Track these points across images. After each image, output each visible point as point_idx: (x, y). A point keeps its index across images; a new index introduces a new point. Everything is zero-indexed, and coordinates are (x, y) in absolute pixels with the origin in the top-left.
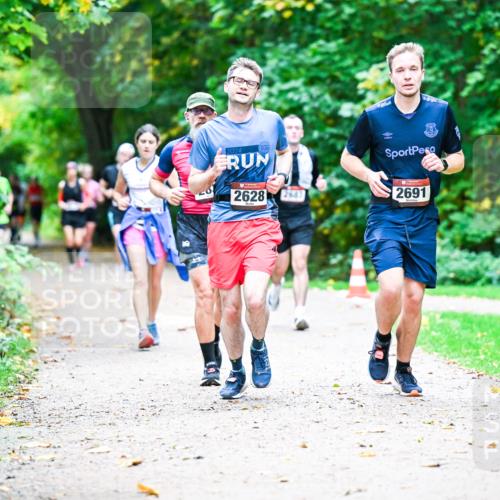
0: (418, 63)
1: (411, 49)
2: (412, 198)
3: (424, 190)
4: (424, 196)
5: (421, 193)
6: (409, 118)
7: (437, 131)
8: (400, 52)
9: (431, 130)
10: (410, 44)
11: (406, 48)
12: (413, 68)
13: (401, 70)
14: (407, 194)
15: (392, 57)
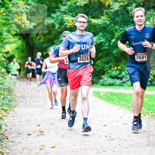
0: (143, 14)
1: (141, 10)
2: (141, 59)
3: (145, 56)
4: (145, 59)
5: (144, 57)
6: (140, 32)
7: (149, 36)
8: (137, 11)
9: (147, 36)
10: (141, 8)
11: (139, 9)
12: (142, 16)
13: (138, 17)
14: (140, 58)
15: (134, 12)
